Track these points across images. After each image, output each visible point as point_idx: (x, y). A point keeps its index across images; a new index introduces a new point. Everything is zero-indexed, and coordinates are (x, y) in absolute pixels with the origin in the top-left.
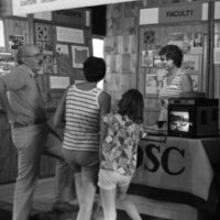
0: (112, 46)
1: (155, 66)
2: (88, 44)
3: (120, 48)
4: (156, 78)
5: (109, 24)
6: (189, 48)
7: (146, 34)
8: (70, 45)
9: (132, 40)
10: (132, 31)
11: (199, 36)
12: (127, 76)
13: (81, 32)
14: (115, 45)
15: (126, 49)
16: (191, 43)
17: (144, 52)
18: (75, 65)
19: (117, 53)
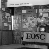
0: (15, 18)
1: (25, 22)
2: (11, 17)
3: (17, 18)
5: (15, 13)
7: (23, 15)
8: (8, 17)
9: (20, 16)
11: (35, 16)
12: (19, 24)
13: (10, 14)
14: (16, 18)
15: (19, 19)
16: (34, 17)
17: (23, 19)
18: (8, 21)
19: (16, 19)
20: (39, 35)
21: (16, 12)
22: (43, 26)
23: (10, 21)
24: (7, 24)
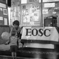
4: (26, 18)
5: (12, 4)
6: (36, 10)
7: (23, 6)
9: (19, 7)
10: (19, 5)
12: (17, 18)
13: (5, 5)
15: (17, 10)
16: (36, 9)
17: (22, 11)
19: (14, 12)
20: (43, 30)
21: (13, 2)
22: (49, 18)
23: (6, 13)
24: (2, 17)
